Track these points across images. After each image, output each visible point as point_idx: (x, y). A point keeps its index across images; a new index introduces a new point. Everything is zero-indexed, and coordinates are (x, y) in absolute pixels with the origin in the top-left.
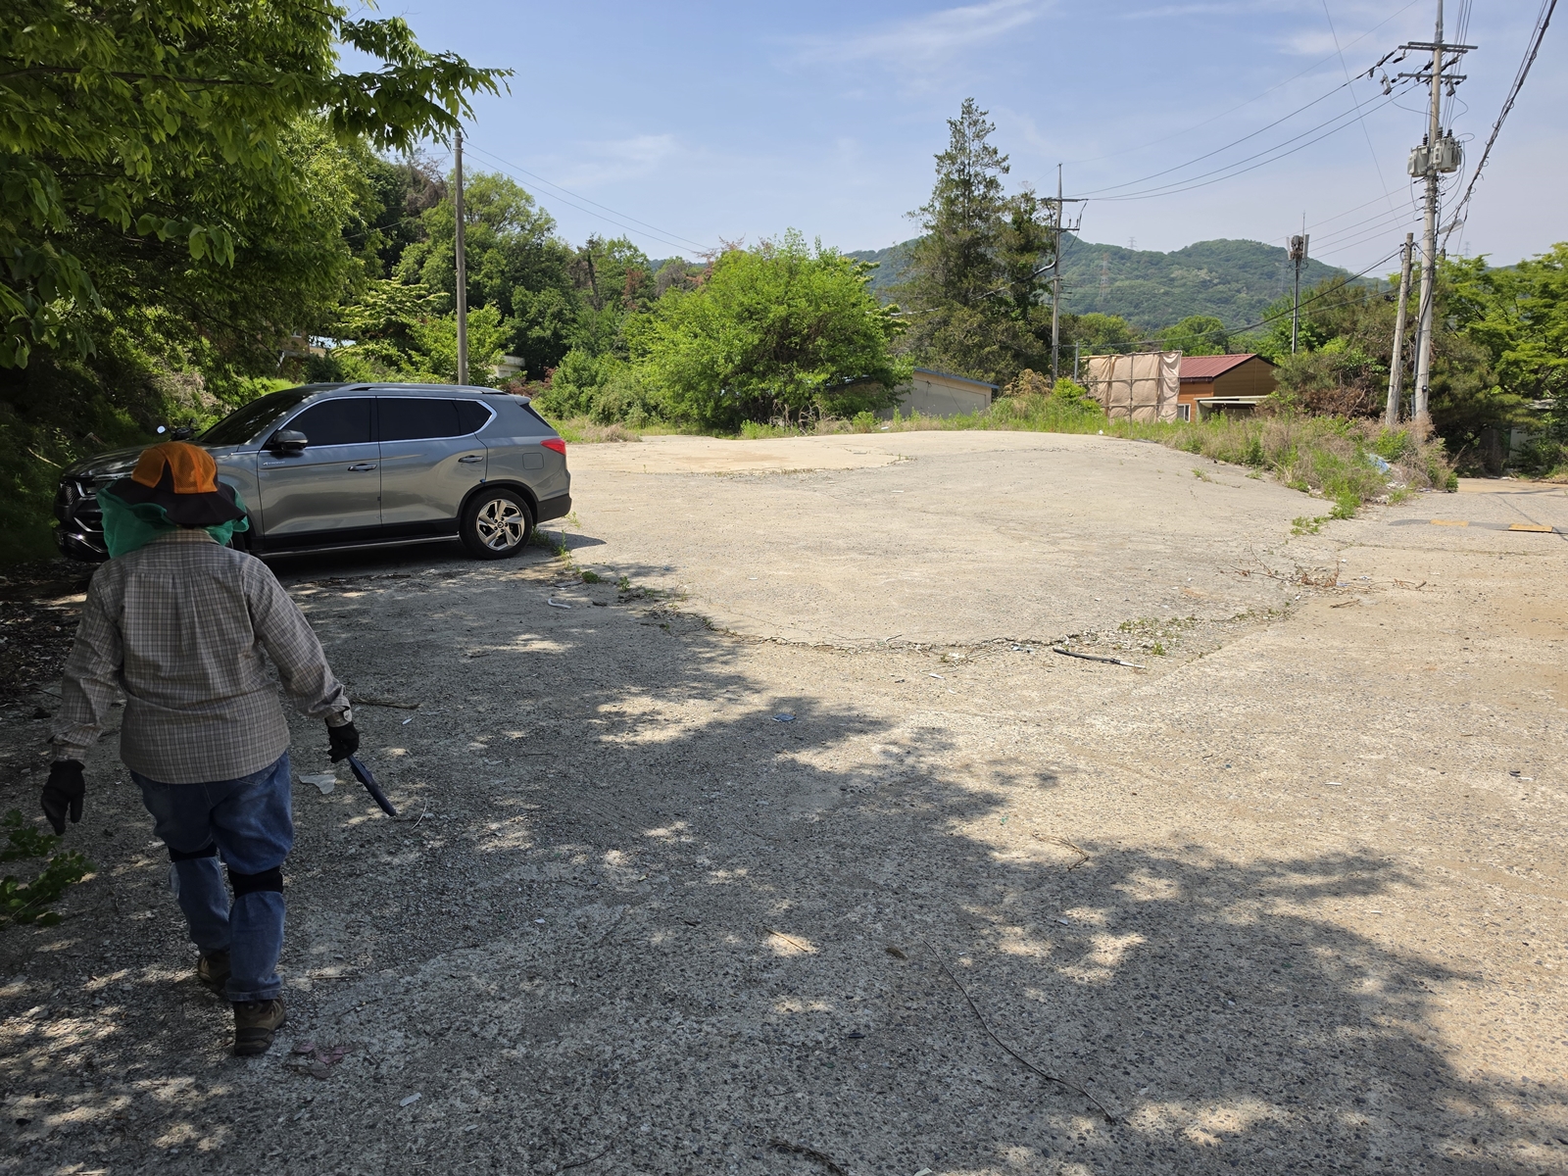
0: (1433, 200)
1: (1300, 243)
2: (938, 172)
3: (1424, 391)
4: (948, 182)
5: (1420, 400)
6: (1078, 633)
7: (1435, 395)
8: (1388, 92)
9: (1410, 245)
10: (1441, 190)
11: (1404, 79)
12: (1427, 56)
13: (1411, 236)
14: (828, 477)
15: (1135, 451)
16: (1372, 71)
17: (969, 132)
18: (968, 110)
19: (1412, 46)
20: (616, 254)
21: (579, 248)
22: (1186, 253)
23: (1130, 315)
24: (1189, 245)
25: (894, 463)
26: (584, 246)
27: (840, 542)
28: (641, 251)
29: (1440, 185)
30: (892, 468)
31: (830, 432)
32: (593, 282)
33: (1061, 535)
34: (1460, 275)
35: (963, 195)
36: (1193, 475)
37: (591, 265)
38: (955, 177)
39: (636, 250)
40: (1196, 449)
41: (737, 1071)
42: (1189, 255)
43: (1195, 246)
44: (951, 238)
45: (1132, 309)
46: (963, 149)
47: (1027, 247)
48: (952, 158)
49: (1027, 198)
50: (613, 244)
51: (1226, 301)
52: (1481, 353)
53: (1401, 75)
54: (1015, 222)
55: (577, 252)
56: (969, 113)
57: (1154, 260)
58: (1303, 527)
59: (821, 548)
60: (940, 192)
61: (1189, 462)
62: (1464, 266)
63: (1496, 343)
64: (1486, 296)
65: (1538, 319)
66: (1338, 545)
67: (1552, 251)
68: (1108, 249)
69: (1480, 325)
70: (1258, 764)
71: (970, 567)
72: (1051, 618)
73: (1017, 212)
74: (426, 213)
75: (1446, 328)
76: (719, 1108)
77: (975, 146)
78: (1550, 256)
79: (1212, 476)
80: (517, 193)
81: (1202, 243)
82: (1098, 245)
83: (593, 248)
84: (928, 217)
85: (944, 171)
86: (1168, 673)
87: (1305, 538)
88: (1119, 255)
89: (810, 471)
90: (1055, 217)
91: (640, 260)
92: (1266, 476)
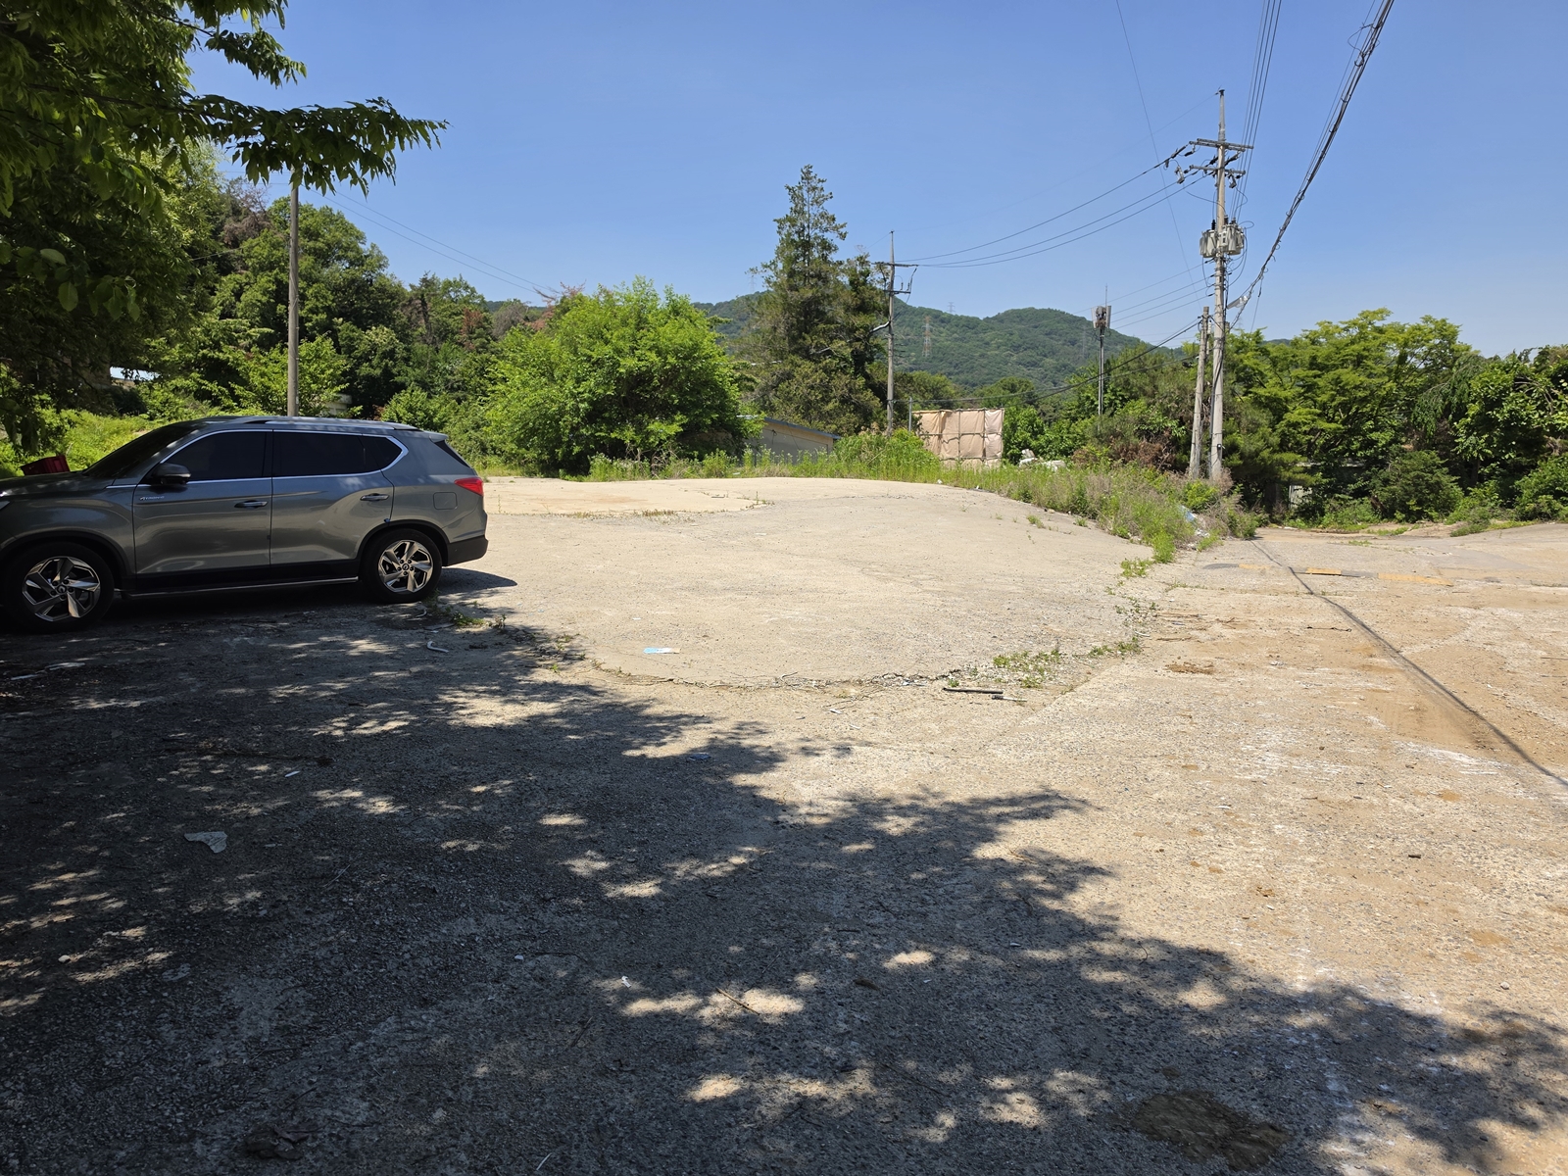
0: (1222, 279)
1: (1103, 315)
2: (779, 233)
3: (1219, 449)
4: (789, 242)
5: (1215, 457)
6: (960, 668)
7: (1228, 451)
8: (1181, 181)
9: (1206, 319)
10: (1228, 270)
11: (1193, 171)
12: (1212, 152)
13: (1207, 310)
14: (689, 519)
15: (973, 499)
16: (1167, 161)
17: (808, 197)
18: (807, 176)
19: (1199, 142)
20: (452, 294)
21: (412, 286)
22: (999, 319)
23: (950, 374)
24: (1002, 311)
25: (752, 507)
26: (417, 284)
27: (715, 582)
28: (479, 292)
29: (1229, 267)
30: (752, 512)
31: (683, 476)
32: (427, 321)
33: (921, 577)
34: (1242, 347)
35: (804, 255)
36: (1028, 522)
37: (424, 304)
38: (796, 237)
39: (473, 291)
40: (1026, 497)
41: (738, 1113)
42: (1002, 321)
43: (1007, 314)
44: (794, 296)
45: (952, 369)
46: (801, 212)
47: (863, 308)
48: (792, 221)
49: (862, 261)
50: (448, 284)
51: (1034, 364)
52: (1263, 417)
53: (1191, 167)
54: (851, 283)
55: (409, 290)
56: (807, 179)
57: (971, 324)
58: (1133, 570)
59: (698, 589)
60: (780, 252)
61: (1023, 510)
62: (1245, 339)
63: (1276, 408)
64: (1265, 366)
65: (1310, 388)
66: (1165, 587)
67: (1317, 328)
68: (929, 312)
69: (1261, 391)
70: (1148, 787)
71: (846, 606)
72: (931, 655)
73: (852, 273)
74: (245, 245)
75: (1233, 394)
76: (730, 1151)
77: (813, 211)
78: (1316, 332)
79: (1045, 523)
80: (348, 229)
81: (1013, 311)
82: (921, 308)
83: (427, 286)
84: (771, 273)
85: (785, 232)
86: (1047, 705)
87: (1135, 580)
88: (939, 318)
89: (670, 513)
90: (888, 281)
91: (477, 301)
92: (1090, 523)
